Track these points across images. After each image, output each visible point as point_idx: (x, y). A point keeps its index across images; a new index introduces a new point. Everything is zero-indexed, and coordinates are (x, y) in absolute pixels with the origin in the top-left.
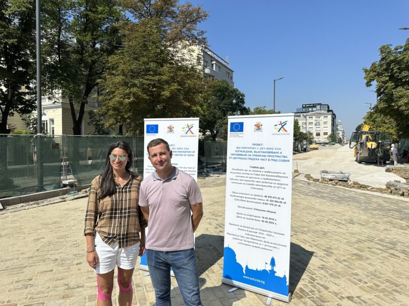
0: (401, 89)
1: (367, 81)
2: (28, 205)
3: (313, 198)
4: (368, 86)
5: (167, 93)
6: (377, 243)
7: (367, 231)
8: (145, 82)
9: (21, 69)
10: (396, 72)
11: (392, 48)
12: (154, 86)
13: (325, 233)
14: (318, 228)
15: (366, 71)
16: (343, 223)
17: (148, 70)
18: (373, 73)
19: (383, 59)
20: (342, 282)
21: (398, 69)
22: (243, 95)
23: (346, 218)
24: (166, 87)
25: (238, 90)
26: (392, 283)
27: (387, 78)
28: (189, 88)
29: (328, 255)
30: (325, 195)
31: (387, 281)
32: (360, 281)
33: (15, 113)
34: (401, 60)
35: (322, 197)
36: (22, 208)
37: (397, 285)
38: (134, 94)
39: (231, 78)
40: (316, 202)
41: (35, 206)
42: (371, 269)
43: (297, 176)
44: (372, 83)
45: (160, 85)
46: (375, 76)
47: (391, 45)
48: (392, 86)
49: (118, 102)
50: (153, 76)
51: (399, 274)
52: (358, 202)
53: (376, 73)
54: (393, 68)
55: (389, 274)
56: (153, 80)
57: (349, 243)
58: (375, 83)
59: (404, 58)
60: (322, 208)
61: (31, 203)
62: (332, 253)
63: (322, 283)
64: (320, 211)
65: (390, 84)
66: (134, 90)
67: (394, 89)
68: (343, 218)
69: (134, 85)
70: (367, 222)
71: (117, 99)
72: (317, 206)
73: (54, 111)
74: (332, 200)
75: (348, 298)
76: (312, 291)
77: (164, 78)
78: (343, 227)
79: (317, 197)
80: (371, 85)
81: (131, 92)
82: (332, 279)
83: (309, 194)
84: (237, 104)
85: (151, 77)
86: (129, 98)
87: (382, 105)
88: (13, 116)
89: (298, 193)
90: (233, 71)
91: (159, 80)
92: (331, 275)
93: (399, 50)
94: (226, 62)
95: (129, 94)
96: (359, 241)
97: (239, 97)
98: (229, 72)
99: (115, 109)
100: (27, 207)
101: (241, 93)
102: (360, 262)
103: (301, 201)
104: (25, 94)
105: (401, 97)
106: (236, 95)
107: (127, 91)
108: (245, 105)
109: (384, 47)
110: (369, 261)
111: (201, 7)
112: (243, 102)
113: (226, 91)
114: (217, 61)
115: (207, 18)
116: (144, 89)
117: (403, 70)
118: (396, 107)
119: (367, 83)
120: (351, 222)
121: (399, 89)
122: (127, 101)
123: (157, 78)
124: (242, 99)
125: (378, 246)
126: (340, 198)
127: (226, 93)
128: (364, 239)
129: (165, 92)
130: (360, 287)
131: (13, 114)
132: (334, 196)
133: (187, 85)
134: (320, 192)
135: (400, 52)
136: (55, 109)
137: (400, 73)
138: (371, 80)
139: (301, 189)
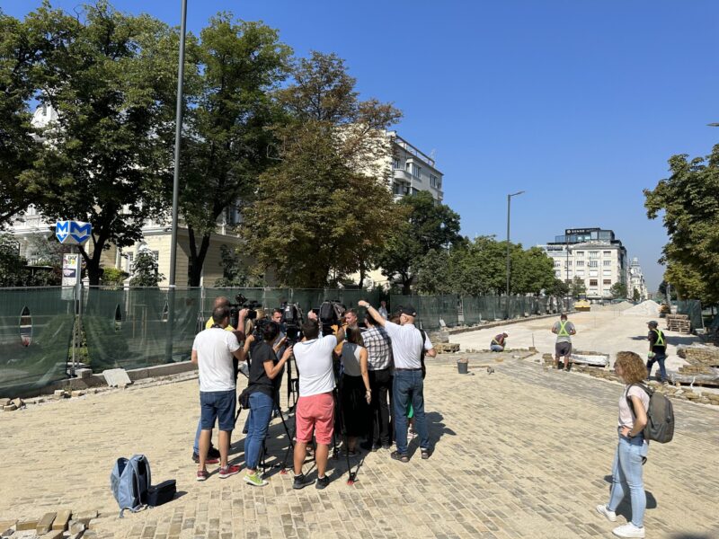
0: (703, 224)
1: (647, 210)
2: (159, 380)
3: (538, 387)
4: (650, 217)
5: (340, 231)
6: (591, 439)
7: (586, 426)
8: (310, 214)
9: (125, 181)
10: (694, 199)
11: (689, 160)
12: (323, 219)
13: (533, 426)
14: (528, 421)
15: (647, 194)
16: (563, 417)
17: (315, 198)
18: (660, 198)
19: (674, 177)
20: (528, 468)
21: (698, 193)
22: (457, 217)
23: (570, 412)
24: (339, 222)
25: (448, 209)
26: (581, 471)
27: (681, 207)
28: (372, 221)
29: (526, 446)
30: (558, 384)
31: (577, 469)
32: (548, 467)
33: (111, 243)
34: (702, 179)
35: (553, 387)
36: (153, 384)
37: (584, 472)
38: (297, 233)
39: (439, 185)
40: (540, 393)
41: (167, 381)
42: (567, 459)
43: (532, 355)
44: (656, 213)
45: (331, 219)
46: (662, 202)
47: (687, 155)
48: (688, 219)
49: (275, 242)
50: (323, 206)
51: (593, 465)
52: (600, 395)
53: (663, 198)
54: (689, 191)
55: (583, 465)
56: (322, 212)
57: (557, 437)
58: (662, 213)
59: (707, 176)
60: (544, 399)
61: (161, 378)
62: (531, 444)
63: (507, 466)
64: (540, 402)
65: (686, 217)
66: (296, 225)
67: (690, 223)
68: (566, 412)
69: (295, 218)
70: (594, 417)
71: (272, 238)
72: (540, 397)
73: (160, 239)
74: (565, 390)
75: (528, 478)
76: (494, 472)
77: (338, 208)
78: (561, 422)
79: (545, 386)
80: (655, 216)
81: (290, 230)
82: (520, 465)
83: (537, 382)
84: (447, 230)
85: (320, 209)
86: (288, 237)
87: (673, 249)
88: (108, 249)
89: (519, 380)
90: (442, 175)
91: (330, 212)
92: (521, 462)
93: (699, 164)
94: (430, 159)
95: (289, 232)
96: (571, 435)
97: (450, 220)
98: (436, 176)
99: (267, 250)
100: (159, 383)
101: (454, 213)
102: (558, 453)
103: (521, 389)
104: (127, 216)
105: (703, 237)
106: (445, 216)
107: (287, 228)
108: (459, 233)
109: (675, 158)
110: (568, 453)
111: (392, 106)
112: (458, 229)
113: (429, 210)
114: (415, 158)
115: (401, 119)
116: (308, 224)
117: (705, 196)
118: (694, 253)
119: (649, 213)
120: (574, 417)
121: (700, 224)
122: (286, 241)
123: (327, 209)
124: (455, 222)
125: (590, 442)
126: (578, 388)
127: (429, 213)
128: (578, 434)
129: (338, 229)
130: (546, 472)
131: (109, 246)
132: (570, 387)
133: (367, 216)
134: (553, 380)
135: (701, 168)
136: (161, 236)
137: (701, 199)
138: (654, 210)
139: (528, 376)
